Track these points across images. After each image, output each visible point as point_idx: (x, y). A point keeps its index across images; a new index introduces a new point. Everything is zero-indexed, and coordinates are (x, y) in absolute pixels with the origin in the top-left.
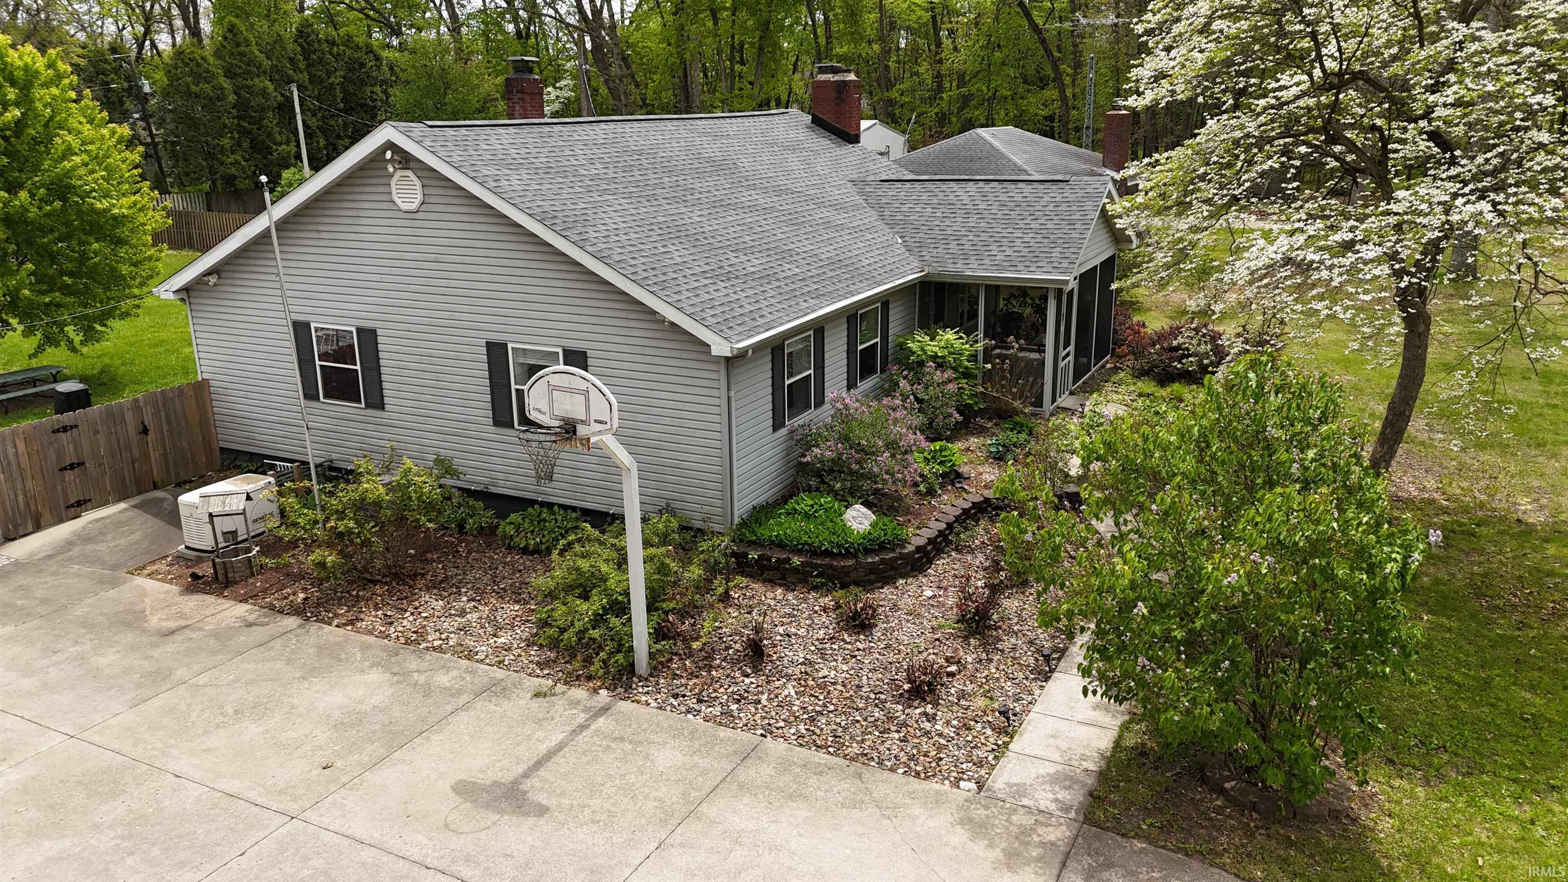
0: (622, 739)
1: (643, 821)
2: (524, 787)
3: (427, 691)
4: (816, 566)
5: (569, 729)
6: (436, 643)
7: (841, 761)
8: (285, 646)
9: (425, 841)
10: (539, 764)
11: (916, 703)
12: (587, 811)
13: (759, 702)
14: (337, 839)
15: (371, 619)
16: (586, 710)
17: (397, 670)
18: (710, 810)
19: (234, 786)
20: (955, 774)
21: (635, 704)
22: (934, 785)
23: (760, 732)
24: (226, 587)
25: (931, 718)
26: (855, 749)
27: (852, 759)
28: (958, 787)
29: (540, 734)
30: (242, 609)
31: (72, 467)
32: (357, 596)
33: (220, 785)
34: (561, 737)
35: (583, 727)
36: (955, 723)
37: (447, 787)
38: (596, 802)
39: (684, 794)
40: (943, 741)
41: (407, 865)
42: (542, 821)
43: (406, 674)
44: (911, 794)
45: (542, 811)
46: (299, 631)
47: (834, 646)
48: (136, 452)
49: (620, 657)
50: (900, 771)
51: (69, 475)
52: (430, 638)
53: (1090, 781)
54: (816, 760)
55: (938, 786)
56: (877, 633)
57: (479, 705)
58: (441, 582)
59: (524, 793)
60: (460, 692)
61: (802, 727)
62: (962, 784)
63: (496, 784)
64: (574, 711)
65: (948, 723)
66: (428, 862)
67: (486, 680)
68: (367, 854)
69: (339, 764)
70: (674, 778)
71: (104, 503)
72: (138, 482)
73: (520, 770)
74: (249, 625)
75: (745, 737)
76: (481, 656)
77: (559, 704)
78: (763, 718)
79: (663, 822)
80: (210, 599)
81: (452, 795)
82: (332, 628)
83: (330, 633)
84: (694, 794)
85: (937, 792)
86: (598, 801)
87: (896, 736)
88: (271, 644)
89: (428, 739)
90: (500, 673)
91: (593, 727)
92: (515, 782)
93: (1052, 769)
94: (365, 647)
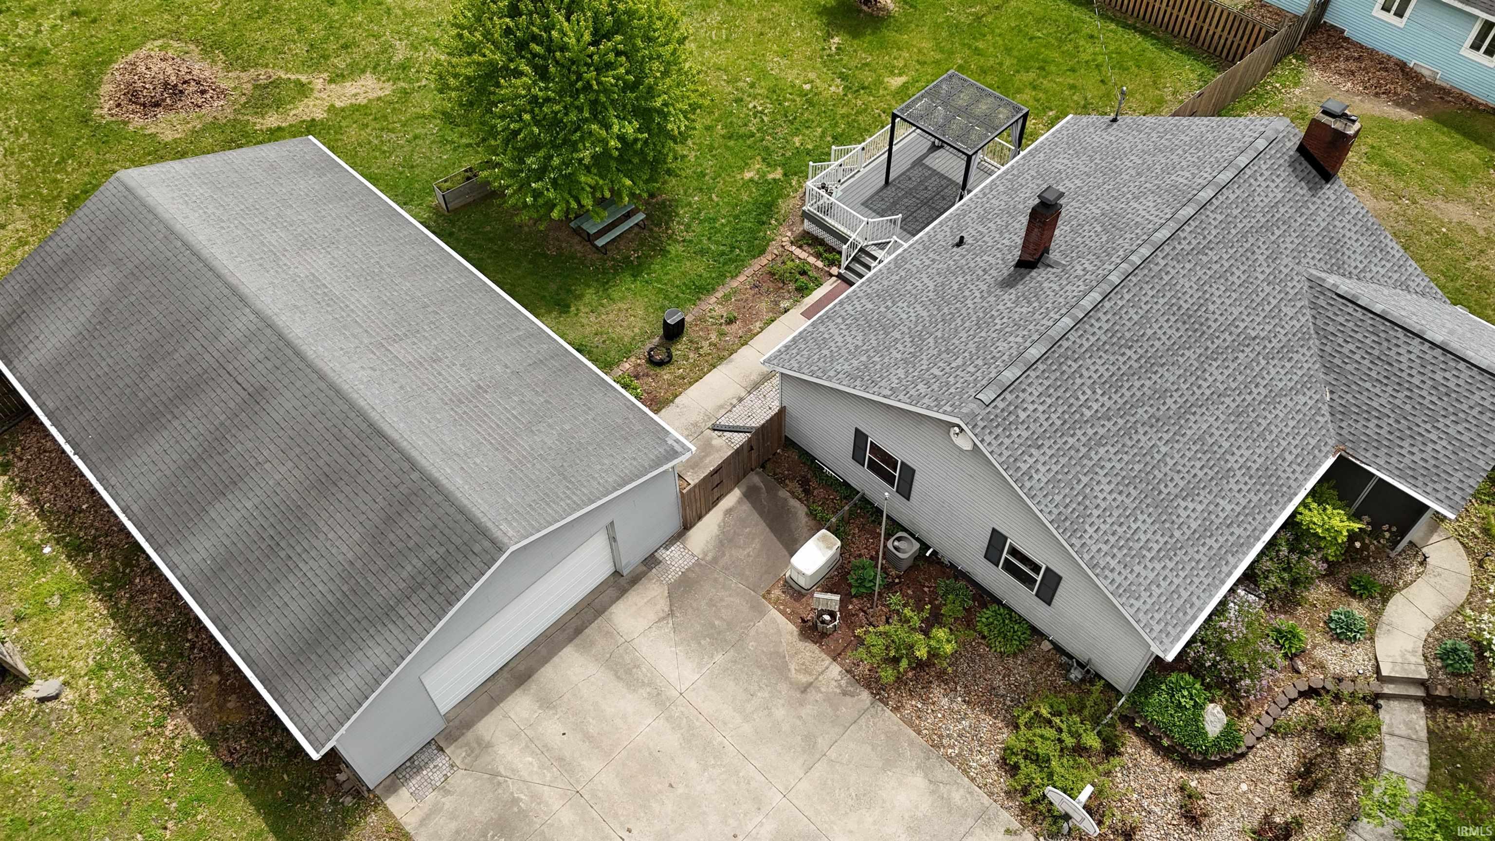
3: (950, 806)
6: (949, 751)
8: (867, 727)
15: (909, 708)
17: (930, 777)
24: (823, 638)
30: (837, 669)
31: (717, 485)
43: (936, 783)
46: (873, 710)
47: (1176, 835)
48: (746, 460)
51: (716, 490)
52: (945, 743)
57: (977, 832)
60: (965, 815)
67: (979, 805)
74: (844, 691)
76: (973, 774)
80: (816, 650)
82: (889, 712)
83: (888, 718)
88: (860, 722)
90: (986, 799)
94: (911, 743)
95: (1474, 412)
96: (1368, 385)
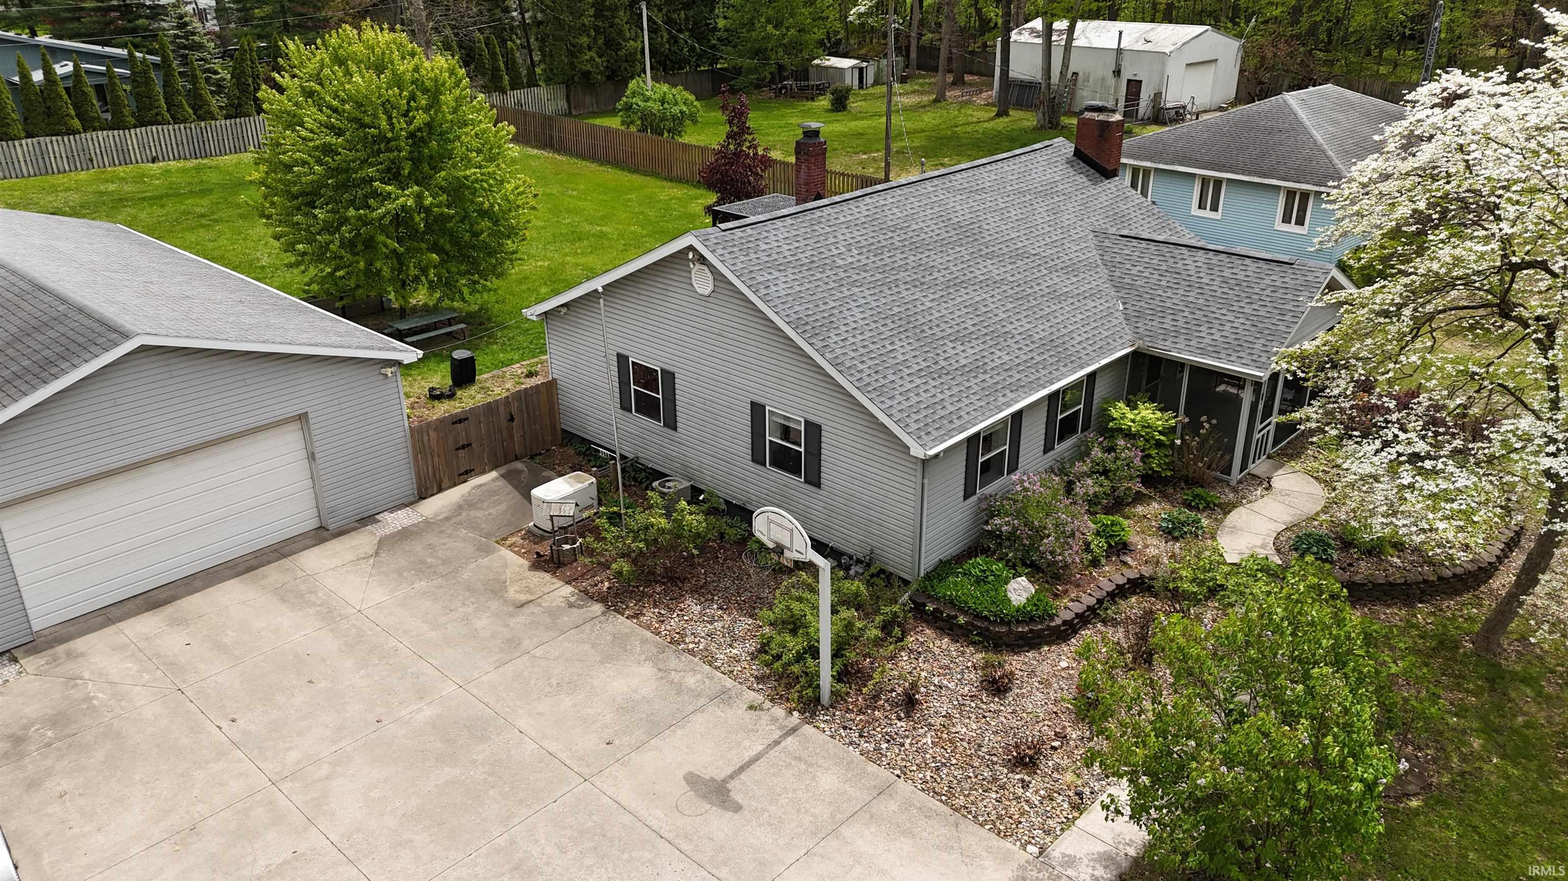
0: (799, 759)
1: (801, 830)
2: (729, 786)
3: (679, 689)
4: (976, 627)
5: (767, 742)
6: (691, 646)
7: (947, 810)
8: (592, 631)
9: (662, 816)
10: (742, 769)
11: (1018, 770)
12: (766, 815)
13: (903, 745)
14: (610, 802)
15: (650, 614)
16: (781, 728)
17: (661, 666)
18: (847, 832)
19: (552, 747)
20: (1026, 838)
21: (815, 730)
22: (1007, 844)
23: (898, 772)
24: (559, 567)
25: (1025, 785)
26: (961, 801)
27: (956, 810)
28: (1025, 850)
29: (747, 743)
30: (568, 590)
31: (463, 447)
32: (643, 592)
33: (546, 744)
34: (760, 748)
35: (777, 743)
36: (1042, 792)
37: (681, 776)
38: (773, 808)
39: (832, 815)
40: (1027, 808)
41: (650, 832)
42: (737, 816)
43: (667, 671)
44: (989, 849)
45: (738, 808)
46: (602, 618)
47: (973, 705)
48: (505, 434)
49: (810, 691)
50: (987, 827)
51: (462, 453)
52: (687, 640)
53: (1125, 864)
54: (930, 805)
55: (1010, 846)
56: (1010, 697)
57: (710, 709)
58: (702, 587)
59: (729, 791)
60: (698, 695)
61: (928, 773)
62: (1029, 847)
63: (712, 780)
64: (773, 727)
65: (1037, 792)
66: (662, 832)
67: (719, 687)
68: (627, 819)
69: (617, 742)
70: (827, 800)
71: (484, 472)
72: (505, 456)
73: (729, 770)
74: (571, 605)
75: (884, 774)
76: (718, 664)
77: (765, 716)
78: (903, 759)
79: (814, 834)
80: (547, 576)
81: (683, 782)
82: (623, 619)
83: (621, 623)
84: (839, 816)
85: (1008, 850)
86: (774, 808)
87: (994, 796)
88: (583, 627)
89: (674, 732)
90: (729, 683)
91: (783, 744)
92: (725, 781)
93: (1101, 848)
94: (644, 641)
95: (1267, 292)
96: (1160, 292)
